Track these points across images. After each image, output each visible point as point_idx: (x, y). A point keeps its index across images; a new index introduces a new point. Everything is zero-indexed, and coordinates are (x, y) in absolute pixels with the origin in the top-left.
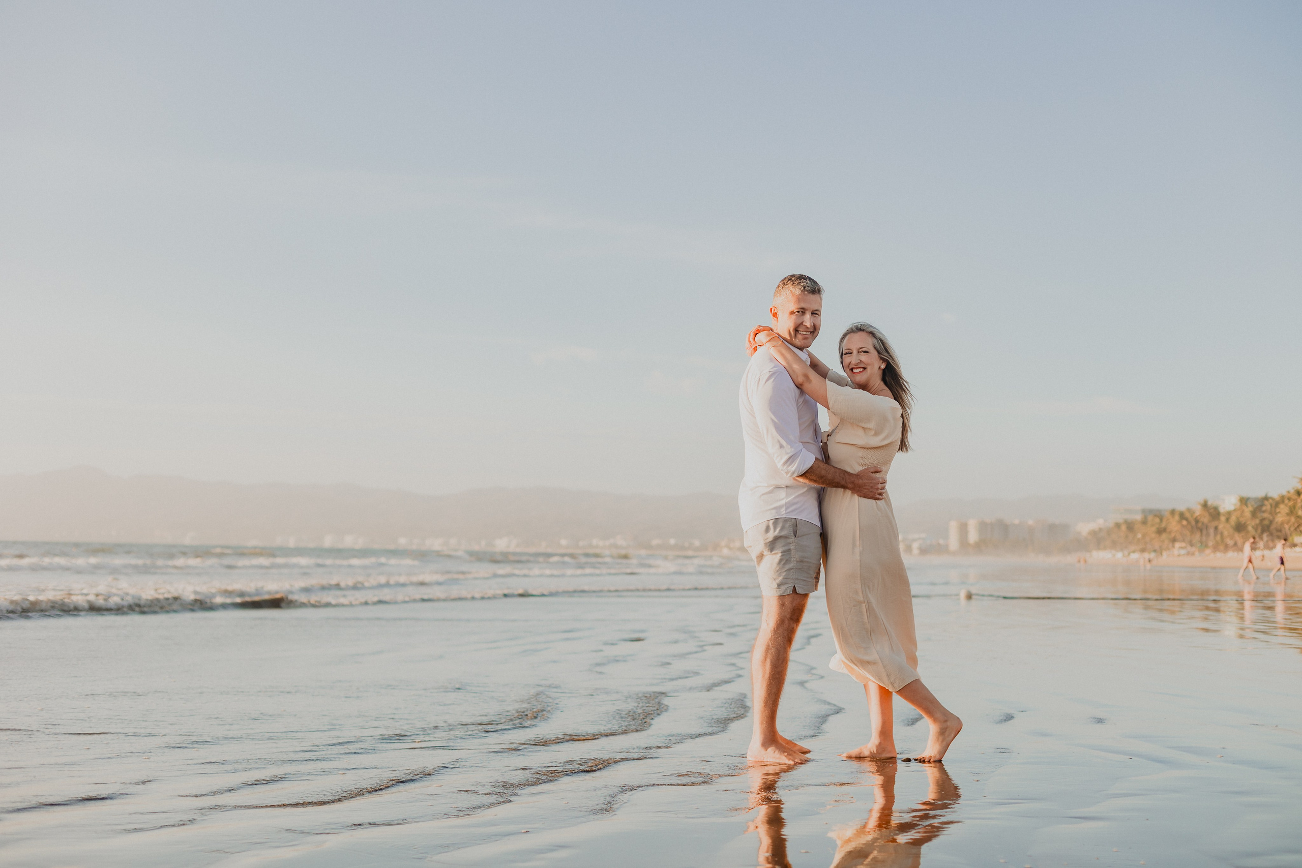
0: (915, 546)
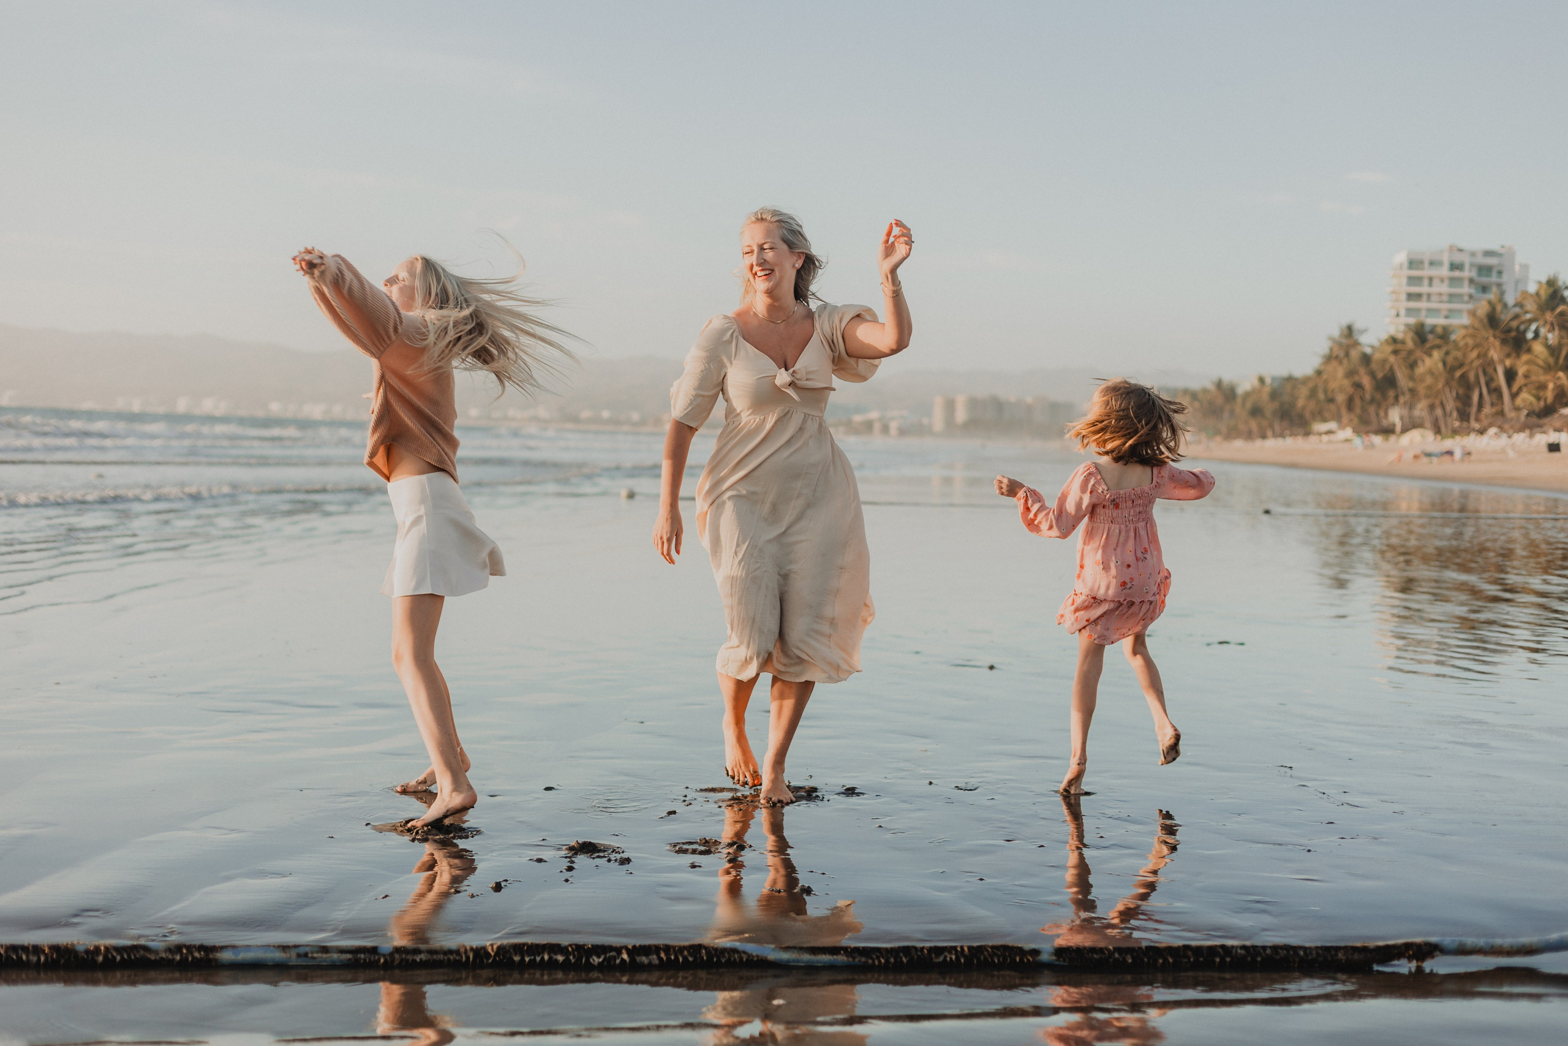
0: (894, 426)
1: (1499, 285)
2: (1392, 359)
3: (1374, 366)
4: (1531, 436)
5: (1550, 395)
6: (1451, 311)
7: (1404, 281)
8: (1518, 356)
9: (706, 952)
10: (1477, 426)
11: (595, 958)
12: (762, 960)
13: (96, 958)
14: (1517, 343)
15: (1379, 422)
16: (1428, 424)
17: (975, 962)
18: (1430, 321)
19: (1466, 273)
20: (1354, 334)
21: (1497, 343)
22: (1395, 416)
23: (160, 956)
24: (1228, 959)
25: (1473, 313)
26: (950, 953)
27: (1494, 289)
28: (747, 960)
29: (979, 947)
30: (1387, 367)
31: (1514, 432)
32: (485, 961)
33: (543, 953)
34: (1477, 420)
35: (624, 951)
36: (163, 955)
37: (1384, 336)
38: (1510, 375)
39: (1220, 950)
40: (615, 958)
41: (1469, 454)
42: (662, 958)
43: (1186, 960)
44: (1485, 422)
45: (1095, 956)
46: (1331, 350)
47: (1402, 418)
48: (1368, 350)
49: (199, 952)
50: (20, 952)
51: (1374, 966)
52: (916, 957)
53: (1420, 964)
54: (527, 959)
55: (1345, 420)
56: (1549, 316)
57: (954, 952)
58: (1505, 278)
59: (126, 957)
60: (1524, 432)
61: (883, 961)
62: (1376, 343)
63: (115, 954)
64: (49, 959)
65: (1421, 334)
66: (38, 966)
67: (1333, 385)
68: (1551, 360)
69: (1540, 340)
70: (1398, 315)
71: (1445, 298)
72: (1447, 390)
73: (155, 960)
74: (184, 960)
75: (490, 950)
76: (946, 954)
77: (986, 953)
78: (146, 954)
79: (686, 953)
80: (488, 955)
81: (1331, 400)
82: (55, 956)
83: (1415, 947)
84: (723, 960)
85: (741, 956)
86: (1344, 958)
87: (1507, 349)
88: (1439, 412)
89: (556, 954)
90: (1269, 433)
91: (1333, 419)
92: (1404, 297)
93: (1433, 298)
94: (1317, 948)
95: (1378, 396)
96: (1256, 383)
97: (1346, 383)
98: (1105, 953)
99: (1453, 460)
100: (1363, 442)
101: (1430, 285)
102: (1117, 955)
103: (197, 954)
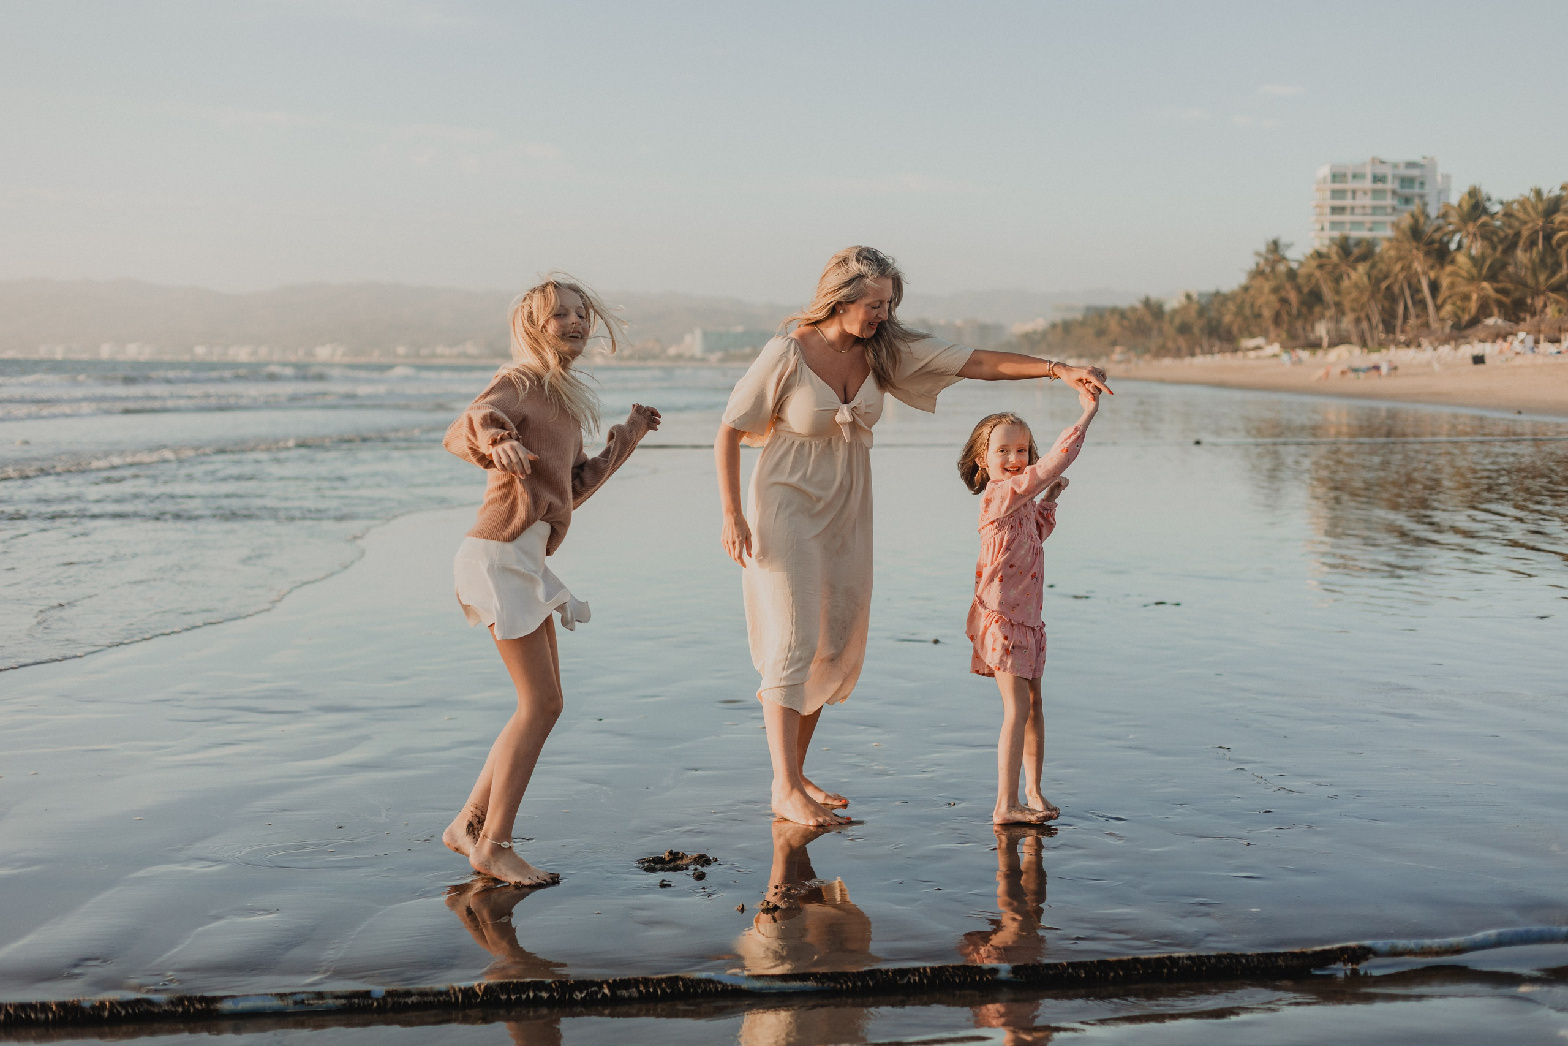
1: (1422, 197)
2: (1318, 273)
3: (1301, 281)
4: (1456, 347)
5: (1473, 306)
6: (1374, 223)
7: (1328, 194)
8: (1442, 266)
9: (683, 984)
10: (1402, 338)
11: (578, 993)
12: (736, 988)
13: (102, 1014)
14: (1441, 254)
15: (1306, 337)
16: (1354, 338)
17: (937, 982)
18: (1356, 234)
19: (1390, 185)
20: (1280, 249)
21: (1421, 255)
22: (1322, 330)
23: (163, 1008)
24: (1175, 970)
25: (1395, 226)
26: (914, 975)
27: (1417, 201)
28: (722, 989)
29: (941, 968)
30: (1313, 281)
31: (1439, 345)
32: (473, 1001)
33: (528, 991)
34: (1403, 331)
35: (605, 986)
36: (166, 1008)
37: (1309, 251)
38: (1434, 287)
39: (1168, 962)
40: (596, 993)
41: (1395, 368)
42: (642, 991)
43: (1135, 973)
44: (1411, 335)
45: (1050, 972)
46: (1257, 265)
47: (1328, 332)
48: (1294, 265)
49: (201, 1004)
50: (28, 1010)
51: (1312, 970)
52: (881, 980)
53: (1354, 966)
54: (513, 998)
55: (1272, 335)
56: (1471, 227)
57: (917, 974)
58: (1427, 189)
59: (130, 1011)
60: (1449, 344)
61: (850, 985)
62: (1301, 258)
63: (120, 1009)
64: (57, 1017)
65: (1344, 247)
66: (46, 1023)
67: (1261, 301)
68: (1474, 271)
69: (1463, 251)
70: (1322, 229)
71: (1369, 211)
72: (1373, 303)
73: (159, 1013)
74: (186, 1012)
75: (478, 990)
76: (910, 976)
77: (947, 974)
78: (149, 1007)
79: (664, 985)
80: (476, 994)
81: (1258, 316)
82: (62, 1014)
83: (1349, 951)
84: (700, 991)
85: (716, 986)
86: (1283, 964)
87: (1430, 261)
88: (1365, 325)
89: (541, 991)
90: (1198, 350)
91: (1261, 335)
92: (1328, 210)
93: (1358, 211)
94: (1258, 955)
95: (1304, 310)
96: (1183, 300)
97: (1273, 298)
98: (1059, 969)
99: (1380, 375)
100: (1291, 358)
101: (1354, 198)
102: (1070, 970)
103: (198, 1006)
